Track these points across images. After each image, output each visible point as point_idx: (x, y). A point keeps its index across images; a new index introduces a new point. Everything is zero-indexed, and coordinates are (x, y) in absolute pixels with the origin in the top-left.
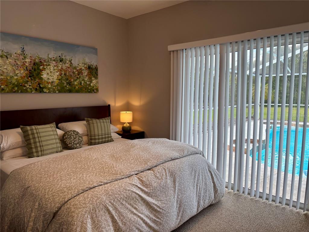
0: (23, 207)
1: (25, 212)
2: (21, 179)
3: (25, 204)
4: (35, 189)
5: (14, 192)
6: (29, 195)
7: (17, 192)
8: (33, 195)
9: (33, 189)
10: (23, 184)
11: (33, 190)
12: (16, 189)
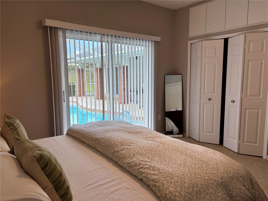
0: (239, 192)
1: (243, 192)
2: (206, 184)
3: (237, 189)
4: (227, 174)
5: (219, 198)
6: (230, 182)
7: (221, 194)
8: (232, 177)
9: (226, 175)
10: (215, 183)
11: (228, 175)
12: (216, 195)
